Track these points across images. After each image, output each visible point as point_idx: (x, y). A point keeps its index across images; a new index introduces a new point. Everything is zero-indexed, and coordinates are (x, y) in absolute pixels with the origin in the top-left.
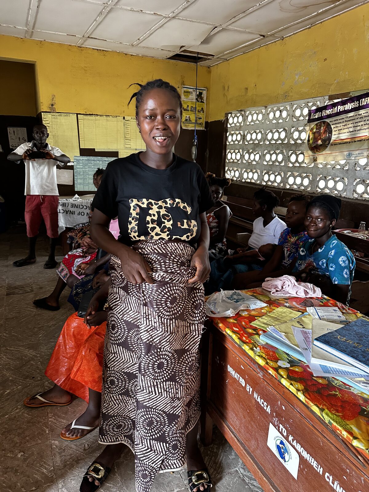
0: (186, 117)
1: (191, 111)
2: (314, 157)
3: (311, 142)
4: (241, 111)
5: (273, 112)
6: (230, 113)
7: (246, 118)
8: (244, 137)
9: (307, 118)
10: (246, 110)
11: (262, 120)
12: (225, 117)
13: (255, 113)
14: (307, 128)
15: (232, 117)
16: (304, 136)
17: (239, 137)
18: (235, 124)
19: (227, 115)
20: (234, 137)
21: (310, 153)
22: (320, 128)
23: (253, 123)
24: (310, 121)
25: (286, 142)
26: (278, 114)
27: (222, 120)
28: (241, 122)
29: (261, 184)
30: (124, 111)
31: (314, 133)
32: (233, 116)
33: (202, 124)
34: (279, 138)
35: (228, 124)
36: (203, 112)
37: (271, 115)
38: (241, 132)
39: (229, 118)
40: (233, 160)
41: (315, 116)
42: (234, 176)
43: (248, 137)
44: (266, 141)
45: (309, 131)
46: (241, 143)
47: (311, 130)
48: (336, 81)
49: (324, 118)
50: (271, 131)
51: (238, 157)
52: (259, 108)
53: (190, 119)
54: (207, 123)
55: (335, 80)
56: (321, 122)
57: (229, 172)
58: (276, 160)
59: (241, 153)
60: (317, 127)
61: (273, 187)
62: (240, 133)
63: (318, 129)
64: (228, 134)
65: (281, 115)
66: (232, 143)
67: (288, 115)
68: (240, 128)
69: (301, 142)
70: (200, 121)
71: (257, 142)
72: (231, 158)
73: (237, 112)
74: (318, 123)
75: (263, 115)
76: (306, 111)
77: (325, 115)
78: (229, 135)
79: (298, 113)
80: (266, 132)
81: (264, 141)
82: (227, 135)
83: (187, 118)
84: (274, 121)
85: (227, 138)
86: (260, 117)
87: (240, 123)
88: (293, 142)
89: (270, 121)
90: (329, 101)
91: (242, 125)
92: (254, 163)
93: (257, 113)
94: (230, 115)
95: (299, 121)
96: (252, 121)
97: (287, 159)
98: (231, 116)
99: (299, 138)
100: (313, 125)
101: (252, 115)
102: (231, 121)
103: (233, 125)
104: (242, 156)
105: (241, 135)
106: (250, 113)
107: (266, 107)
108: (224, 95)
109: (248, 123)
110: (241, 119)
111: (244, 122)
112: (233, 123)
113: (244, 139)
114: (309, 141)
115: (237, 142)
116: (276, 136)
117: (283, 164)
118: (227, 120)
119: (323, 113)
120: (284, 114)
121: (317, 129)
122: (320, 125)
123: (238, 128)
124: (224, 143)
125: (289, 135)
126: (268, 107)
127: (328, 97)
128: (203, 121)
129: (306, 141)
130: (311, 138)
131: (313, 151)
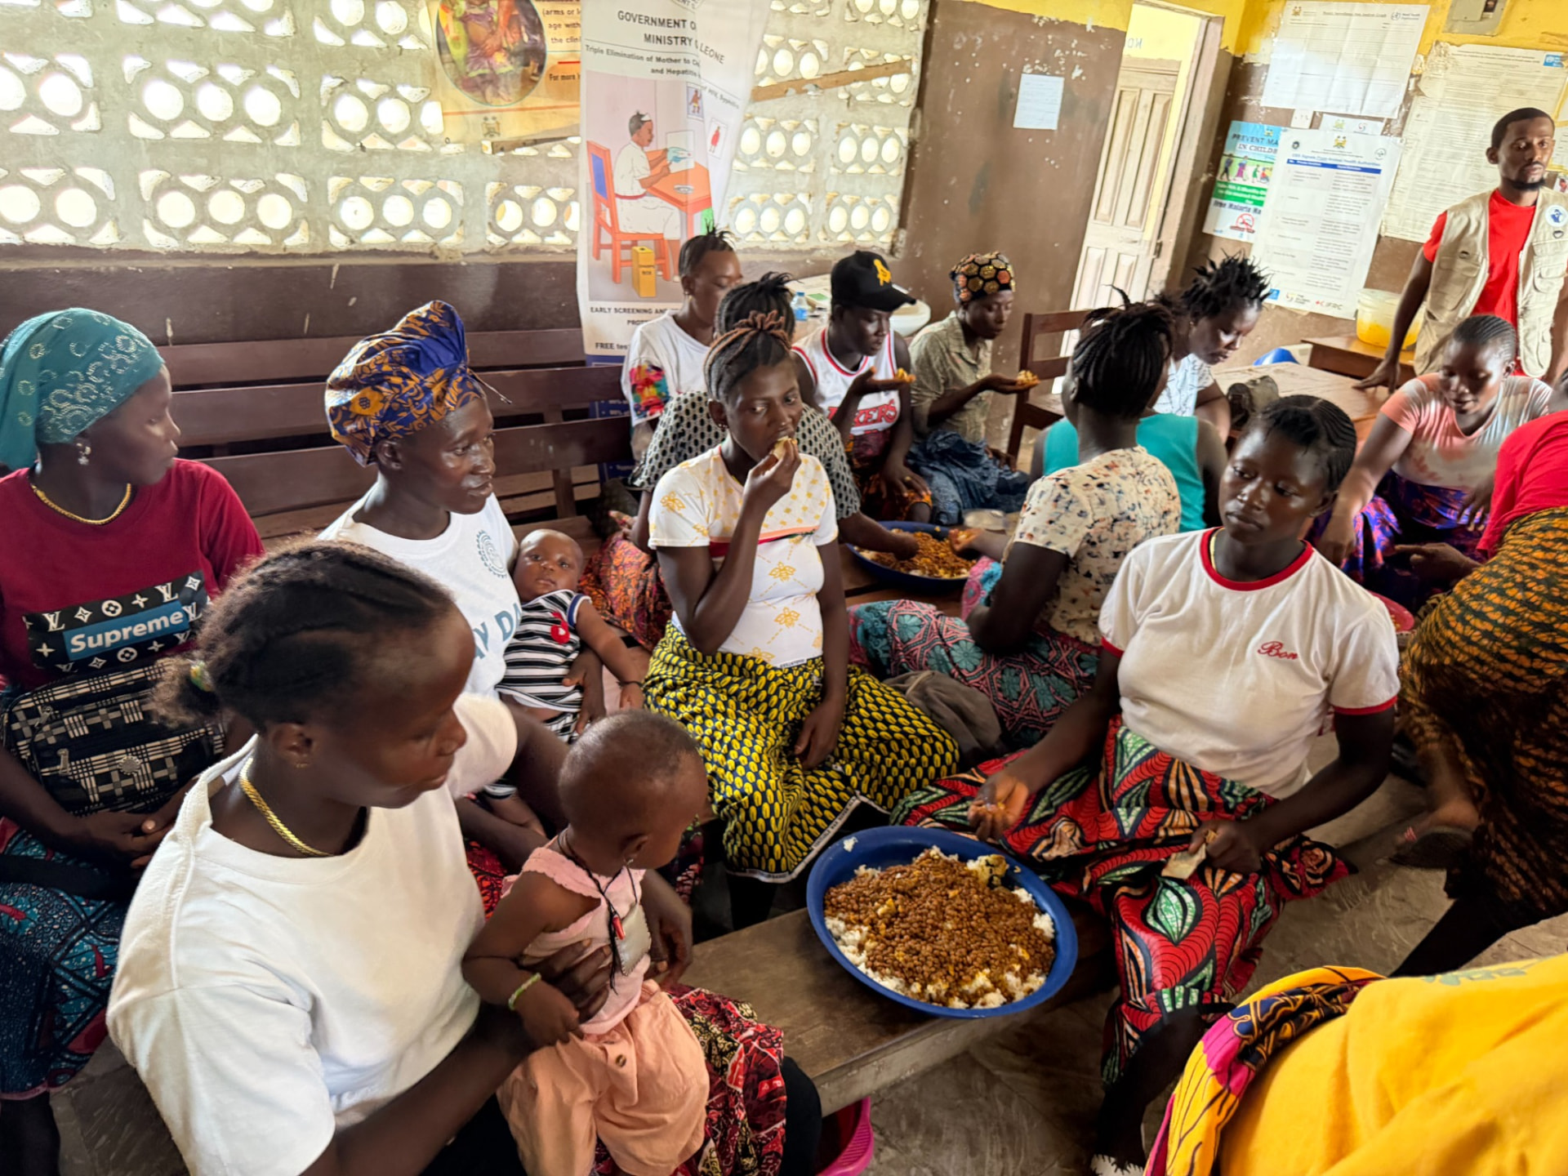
2: (485, 119)
3: (456, 52)
31: (463, 20)
45: (437, 7)
58: (240, 118)
63: (478, 7)
88: (335, 40)
99: (370, 25)
114: (442, 47)
121: (470, 3)
129: (418, 45)
130: (456, 39)
131: (479, 93)
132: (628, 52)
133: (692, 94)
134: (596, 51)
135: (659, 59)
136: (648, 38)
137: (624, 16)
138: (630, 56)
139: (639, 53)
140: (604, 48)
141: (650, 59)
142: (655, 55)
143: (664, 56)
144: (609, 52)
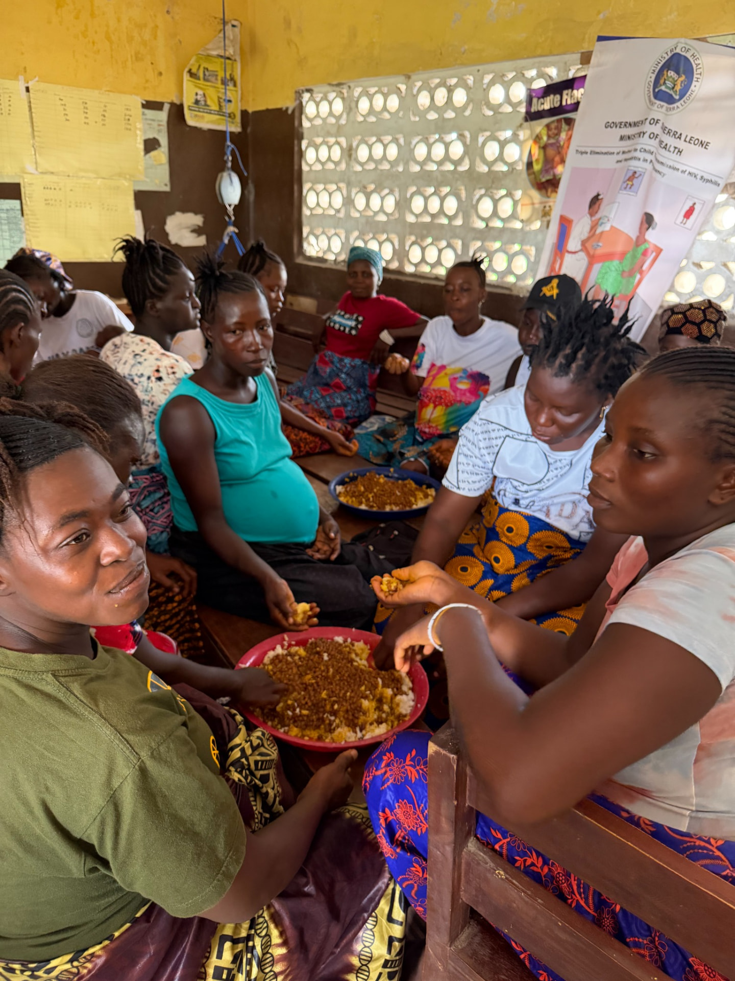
0: (197, 94)
1: (205, 80)
2: (545, 207)
3: (537, 167)
4: (339, 85)
5: (429, 92)
6: (308, 91)
7: (353, 105)
8: (349, 153)
9: (523, 109)
10: (352, 85)
11: (398, 111)
12: (296, 100)
13: (379, 91)
14: (522, 135)
15: (315, 101)
16: (513, 153)
17: (336, 153)
18: (324, 120)
19: (299, 94)
20: (324, 153)
21: (536, 195)
22: (558, 134)
23: (372, 119)
24: (532, 116)
25: (465, 167)
26: (441, 95)
27: (287, 109)
28: (341, 116)
29: (402, 270)
30: (25, 68)
31: (544, 148)
32: (318, 99)
33: (234, 115)
34: (447, 158)
35: (303, 117)
36: (235, 85)
37: (424, 99)
38: (343, 141)
39: (304, 104)
40: (324, 209)
41: (543, 104)
42: (329, 249)
43: (363, 153)
44: (412, 163)
45: (530, 142)
46: (343, 166)
47: (537, 139)
48: (601, 16)
49: (568, 108)
50: (425, 140)
51: (338, 201)
52: (391, 80)
53: (205, 101)
54: (244, 113)
55: (599, 13)
56: (559, 121)
57: (312, 239)
58: (442, 211)
59: (345, 192)
60: (550, 133)
61: (433, 276)
62: (338, 143)
63: (553, 138)
64: (304, 144)
65: (450, 99)
66: (318, 167)
67: (469, 100)
68: (339, 131)
69: (505, 168)
70: (229, 108)
71: (386, 166)
72: (318, 204)
73: (328, 88)
74: (553, 122)
75: (402, 99)
76: (519, 92)
77: (569, 102)
78: (307, 148)
79: (497, 94)
80: (410, 143)
81: (406, 164)
82: (304, 147)
83: (199, 97)
84: (433, 116)
85: (301, 154)
86: (394, 102)
87: (338, 118)
88: (484, 169)
89: (422, 114)
90: (580, 66)
91: (343, 121)
92: (382, 218)
93: (383, 94)
94: (306, 96)
95: (499, 116)
96: (371, 111)
97: (468, 208)
98: (312, 98)
99: (501, 158)
100: (539, 126)
101: (371, 97)
102: (310, 109)
103: (318, 122)
104: (349, 202)
105: (341, 148)
106: (365, 93)
107: (409, 77)
108: (289, 42)
109: (361, 119)
110: (338, 106)
111: (348, 114)
112: (318, 116)
113: (350, 156)
114: (530, 165)
115: (331, 166)
116: (438, 151)
117: (459, 222)
118: (300, 108)
119: (565, 97)
120: (460, 97)
121: (549, 137)
122: (557, 128)
123: (334, 130)
124: (296, 167)
125: (473, 151)
126: (414, 77)
127: (578, 56)
128: (235, 108)
129: (521, 167)
130: (537, 160)
131: (544, 191)
132: (604, 150)
133: (630, 174)
134: (582, 153)
135: (624, 152)
136: (622, 138)
137: (608, 125)
138: (606, 153)
139: (612, 150)
140: (589, 150)
141: (618, 153)
142: (622, 150)
143: (626, 149)
144: (592, 152)
